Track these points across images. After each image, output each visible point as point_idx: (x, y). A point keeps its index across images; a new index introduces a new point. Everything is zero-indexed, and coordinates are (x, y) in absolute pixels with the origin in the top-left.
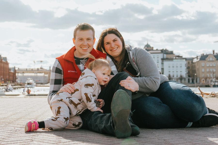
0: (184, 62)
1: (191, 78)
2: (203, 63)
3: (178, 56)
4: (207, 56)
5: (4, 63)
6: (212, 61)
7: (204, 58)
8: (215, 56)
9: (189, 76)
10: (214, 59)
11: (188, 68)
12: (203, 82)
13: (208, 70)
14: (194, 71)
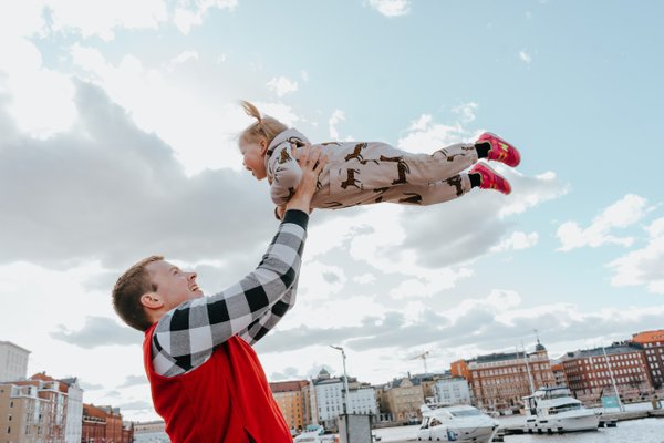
0: (372, 393)
1: (383, 415)
2: (396, 392)
3: (364, 384)
4: (401, 380)
5: (116, 417)
6: (409, 387)
7: (397, 384)
8: (411, 380)
9: (381, 412)
10: (411, 384)
11: (379, 400)
12: (401, 419)
13: (404, 400)
14: (387, 404)
